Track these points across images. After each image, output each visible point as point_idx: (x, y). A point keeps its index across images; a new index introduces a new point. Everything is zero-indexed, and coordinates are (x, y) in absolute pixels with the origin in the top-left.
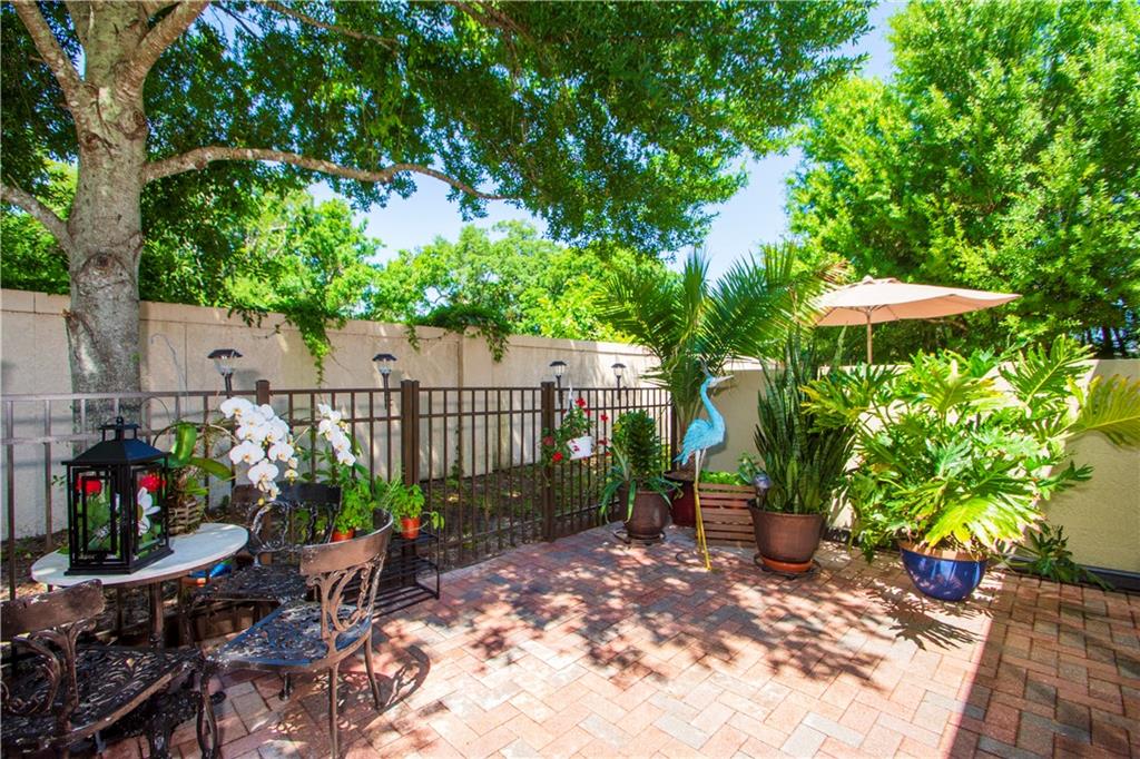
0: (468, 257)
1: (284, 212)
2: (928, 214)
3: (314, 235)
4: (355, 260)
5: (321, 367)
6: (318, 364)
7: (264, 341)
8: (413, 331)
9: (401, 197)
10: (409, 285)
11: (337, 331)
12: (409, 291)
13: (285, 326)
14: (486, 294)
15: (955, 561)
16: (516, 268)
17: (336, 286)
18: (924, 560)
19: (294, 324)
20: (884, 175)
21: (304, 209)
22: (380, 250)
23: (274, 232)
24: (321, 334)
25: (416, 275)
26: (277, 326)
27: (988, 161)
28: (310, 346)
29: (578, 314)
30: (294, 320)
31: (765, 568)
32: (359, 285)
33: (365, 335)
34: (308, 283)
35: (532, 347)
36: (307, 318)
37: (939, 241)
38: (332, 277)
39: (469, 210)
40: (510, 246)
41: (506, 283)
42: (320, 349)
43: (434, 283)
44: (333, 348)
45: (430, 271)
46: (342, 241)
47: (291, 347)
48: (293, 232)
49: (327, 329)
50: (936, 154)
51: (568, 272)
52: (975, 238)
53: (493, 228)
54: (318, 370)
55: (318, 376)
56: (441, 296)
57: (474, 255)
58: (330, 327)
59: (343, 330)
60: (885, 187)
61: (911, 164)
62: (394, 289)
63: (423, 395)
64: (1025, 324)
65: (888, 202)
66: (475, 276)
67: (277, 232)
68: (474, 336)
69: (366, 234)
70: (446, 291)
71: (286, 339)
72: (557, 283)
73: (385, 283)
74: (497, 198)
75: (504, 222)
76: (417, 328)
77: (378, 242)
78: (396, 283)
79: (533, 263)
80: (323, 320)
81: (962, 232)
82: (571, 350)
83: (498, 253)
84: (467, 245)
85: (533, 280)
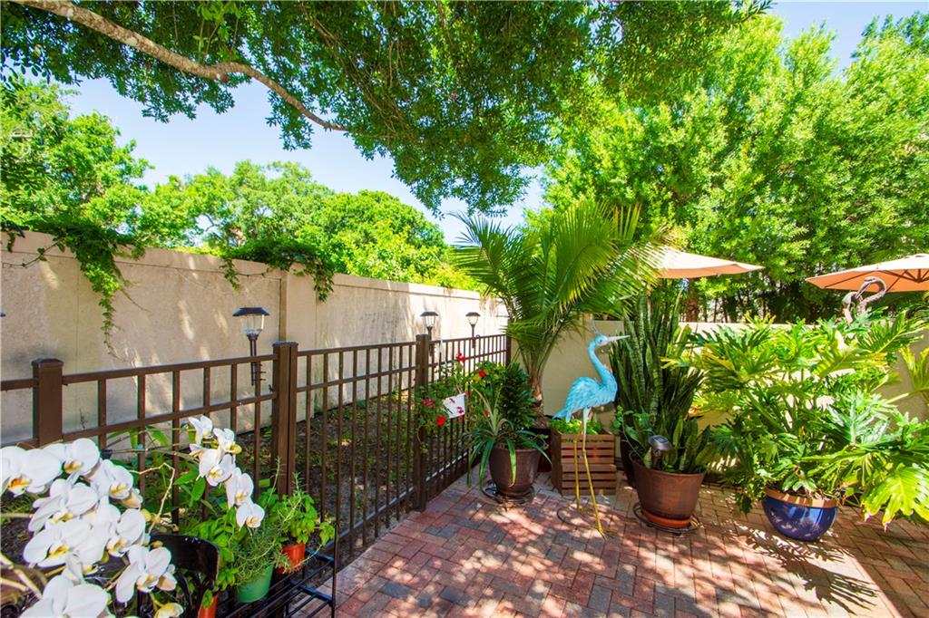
0: (244, 190)
1: (31, 119)
2: (650, 198)
3: (68, 149)
4: (118, 179)
5: (108, 307)
6: (105, 303)
7: (21, 272)
8: (230, 265)
9: (214, 110)
10: (181, 210)
11: (132, 261)
12: (181, 217)
13: (56, 251)
14: (261, 227)
15: (821, 509)
16: (292, 206)
17: (95, 205)
18: (794, 508)
19: (68, 249)
20: (621, 164)
21: (54, 119)
22: (147, 172)
23: (15, 139)
24: (109, 265)
25: (189, 202)
26: (42, 251)
27: (692, 163)
28: (92, 279)
29: (384, 255)
30: (68, 243)
31: (650, 524)
32: (123, 206)
33: (168, 266)
34: (57, 199)
35: (353, 287)
36: (89, 241)
37: (657, 219)
38: (90, 194)
39: (292, 137)
40: (286, 184)
41: (281, 218)
42: (108, 283)
43: (210, 211)
44: (126, 283)
45: (205, 200)
46: (102, 159)
47: (62, 281)
48: (41, 142)
49: (116, 258)
50: (658, 153)
51: (342, 214)
52: (680, 220)
53: (268, 166)
54: (105, 310)
55: (104, 318)
56: (213, 225)
57: (250, 189)
58: (122, 255)
59: (141, 260)
60: (623, 174)
61: (641, 159)
62: (165, 214)
63: (302, 361)
64: (710, 284)
65: (625, 186)
66: (251, 209)
67: (19, 140)
68: (301, 274)
69: (132, 155)
70: (219, 221)
71: (53, 269)
72: (331, 222)
73: (155, 206)
74: (336, 128)
75: (279, 162)
76: (234, 261)
77: (145, 164)
78: (167, 208)
79: (308, 203)
80: (111, 246)
81: (673, 214)
82: (387, 290)
83: (274, 190)
84: (242, 179)
85: (307, 218)
